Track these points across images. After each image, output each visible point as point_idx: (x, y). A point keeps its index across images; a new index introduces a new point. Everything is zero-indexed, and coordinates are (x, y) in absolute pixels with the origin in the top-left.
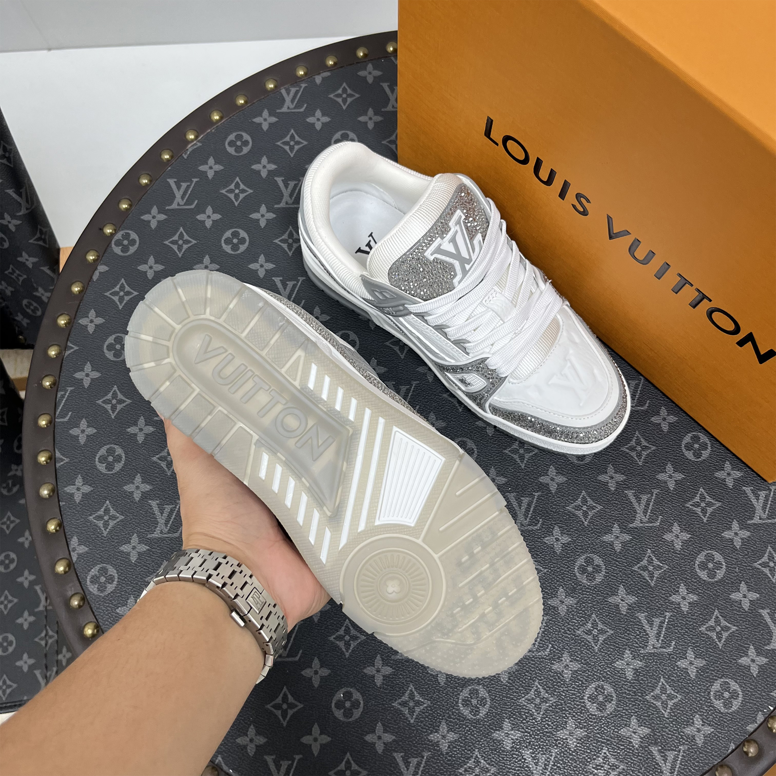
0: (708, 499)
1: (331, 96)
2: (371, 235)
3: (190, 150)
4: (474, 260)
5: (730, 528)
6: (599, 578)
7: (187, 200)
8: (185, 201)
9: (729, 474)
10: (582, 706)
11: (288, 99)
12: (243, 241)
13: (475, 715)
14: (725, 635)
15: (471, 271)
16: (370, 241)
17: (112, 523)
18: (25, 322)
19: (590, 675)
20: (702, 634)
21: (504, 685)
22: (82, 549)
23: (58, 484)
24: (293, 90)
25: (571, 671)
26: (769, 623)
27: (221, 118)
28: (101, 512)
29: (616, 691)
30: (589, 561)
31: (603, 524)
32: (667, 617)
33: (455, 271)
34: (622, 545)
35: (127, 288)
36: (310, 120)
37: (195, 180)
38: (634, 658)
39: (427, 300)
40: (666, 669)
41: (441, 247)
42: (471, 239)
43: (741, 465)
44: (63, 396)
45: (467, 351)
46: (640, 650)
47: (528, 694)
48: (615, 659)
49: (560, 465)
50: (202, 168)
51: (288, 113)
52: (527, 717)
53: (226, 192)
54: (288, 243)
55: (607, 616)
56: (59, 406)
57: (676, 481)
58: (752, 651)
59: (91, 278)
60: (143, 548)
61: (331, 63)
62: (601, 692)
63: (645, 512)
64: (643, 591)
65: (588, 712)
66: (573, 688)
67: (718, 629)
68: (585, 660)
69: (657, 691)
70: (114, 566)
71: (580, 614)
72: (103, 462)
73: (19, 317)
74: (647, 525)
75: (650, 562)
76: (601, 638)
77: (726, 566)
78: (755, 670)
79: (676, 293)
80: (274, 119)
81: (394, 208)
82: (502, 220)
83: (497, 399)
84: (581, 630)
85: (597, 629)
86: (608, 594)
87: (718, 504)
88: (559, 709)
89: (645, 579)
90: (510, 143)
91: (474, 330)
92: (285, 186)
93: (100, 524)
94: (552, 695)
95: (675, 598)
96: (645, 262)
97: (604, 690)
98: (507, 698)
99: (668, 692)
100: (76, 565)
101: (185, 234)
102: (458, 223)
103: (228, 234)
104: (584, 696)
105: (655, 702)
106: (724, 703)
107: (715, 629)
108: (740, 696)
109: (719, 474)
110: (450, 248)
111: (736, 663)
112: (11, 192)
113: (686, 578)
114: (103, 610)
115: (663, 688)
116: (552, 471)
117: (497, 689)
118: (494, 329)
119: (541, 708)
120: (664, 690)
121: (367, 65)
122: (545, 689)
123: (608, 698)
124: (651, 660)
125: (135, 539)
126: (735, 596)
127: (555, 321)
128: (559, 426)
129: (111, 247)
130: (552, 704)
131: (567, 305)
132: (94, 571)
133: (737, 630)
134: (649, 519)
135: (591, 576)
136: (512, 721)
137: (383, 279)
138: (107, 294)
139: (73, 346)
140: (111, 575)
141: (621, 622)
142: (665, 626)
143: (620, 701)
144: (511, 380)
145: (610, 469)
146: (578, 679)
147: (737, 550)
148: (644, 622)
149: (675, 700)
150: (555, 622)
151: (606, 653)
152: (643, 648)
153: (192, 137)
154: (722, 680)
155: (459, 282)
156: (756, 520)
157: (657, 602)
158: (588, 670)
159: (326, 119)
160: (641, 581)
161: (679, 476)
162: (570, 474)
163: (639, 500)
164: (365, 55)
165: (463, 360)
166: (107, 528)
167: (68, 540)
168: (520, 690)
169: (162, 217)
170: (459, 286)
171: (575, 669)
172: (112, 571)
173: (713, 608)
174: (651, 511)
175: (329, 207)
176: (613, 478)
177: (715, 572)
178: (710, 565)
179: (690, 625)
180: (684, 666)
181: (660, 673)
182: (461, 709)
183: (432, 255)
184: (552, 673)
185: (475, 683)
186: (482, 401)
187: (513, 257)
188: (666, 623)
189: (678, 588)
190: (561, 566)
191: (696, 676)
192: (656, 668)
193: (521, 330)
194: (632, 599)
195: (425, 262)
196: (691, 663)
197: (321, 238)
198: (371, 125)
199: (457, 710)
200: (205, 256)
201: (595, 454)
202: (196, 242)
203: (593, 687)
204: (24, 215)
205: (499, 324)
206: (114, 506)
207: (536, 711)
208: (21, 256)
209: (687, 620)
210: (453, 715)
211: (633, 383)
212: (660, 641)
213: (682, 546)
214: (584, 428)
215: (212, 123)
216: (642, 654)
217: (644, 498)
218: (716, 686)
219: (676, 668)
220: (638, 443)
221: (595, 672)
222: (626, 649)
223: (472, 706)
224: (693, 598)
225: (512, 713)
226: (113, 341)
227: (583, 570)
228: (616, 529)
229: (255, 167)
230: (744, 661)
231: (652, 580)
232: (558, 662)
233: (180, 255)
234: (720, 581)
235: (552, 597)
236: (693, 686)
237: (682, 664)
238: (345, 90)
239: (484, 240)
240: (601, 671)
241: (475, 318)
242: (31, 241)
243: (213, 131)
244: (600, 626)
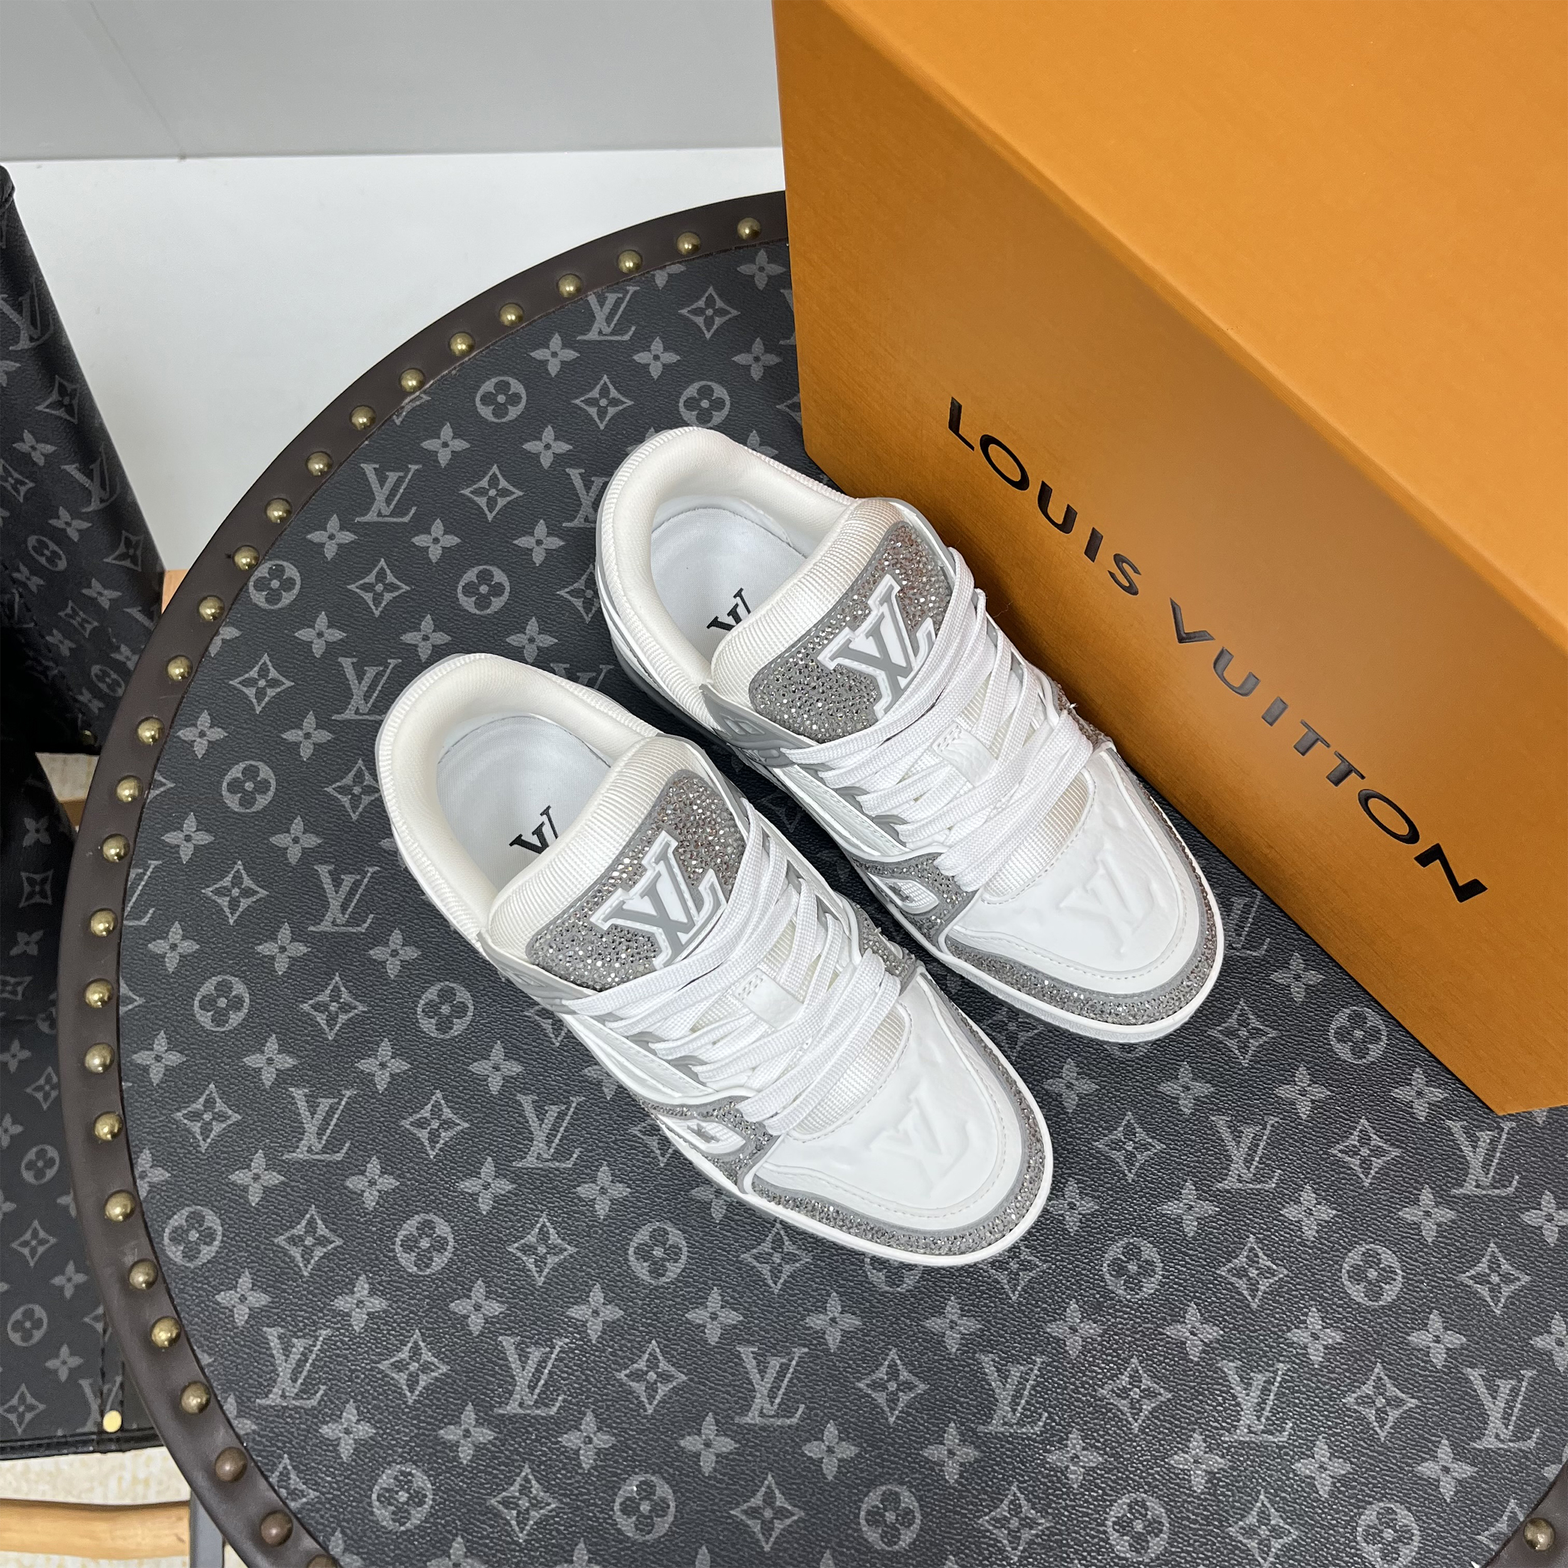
0: (1376, 1140)
1: (684, 312)
2: (739, 594)
3: (408, 408)
4: (916, 669)
5: (1416, 1202)
6: (1150, 1287)
7: (395, 507)
8: (392, 507)
9: (1420, 1094)
10: (1102, 1540)
11: (600, 314)
12: (497, 590)
13: (889, 1544)
14: (1393, 1415)
15: (909, 690)
16: (737, 605)
17: (217, 1128)
18: (96, 705)
19: (1121, 1479)
20: (1349, 1410)
21: (951, 1487)
22: (159, 1175)
23: (122, 1045)
24: (612, 298)
25: (1084, 1467)
26: (1482, 1397)
27: (471, 348)
28: (198, 1105)
29: (1169, 1512)
30: (1132, 1252)
31: (1163, 1179)
32: (1280, 1373)
33: (876, 687)
34: (1199, 1223)
35: (273, 673)
36: (641, 358)
37: (414, 468)
38: (1210, 1449)
39: (824, 742)
40: (1270, 1476)
41: (851, 646)
42: (913, 628)
43: (1444, 1077)
44: (140, 877)
45: (901, 838)
46: (1221, 1435)
47: (996, 1508)
48: (1172, 1449)
49: (1086, 1058)
50: (429, 444)
51: (600, 342)
52: (991, 1553)
53: (472, 492)
54: (585, 598)
55: (1161, 1362)
56: (132, 896)
57: (1313, 1101)
58: (1445, 1451)
59: (207, 649)
60: (274, 1178)
61: (687, 246)
62: (1141, 1514)
63: (1248, 1162)
64: (1234, 1318)
65: (1113, 1552)
66: (1086, 1501)
67: (1380, 1402)
68: (1112, 1448)
69: (1252, 1519)
70: (217, 1210)
71: (1107, 1355)
72: (208, 1007)
73: (85, 697)
74: (1251, 1186)
75: (1253, 1260)
76: (1147, 1407)
77: (1403, 1277)
78: (1448, 1489)
79: (1303, 754)
80: (570, 355)
81: (784, 545)
82: (979, 591)
83: (959, 928)
84: (1108, 1387)
85: (1139, 1387)
86: (1165, 1319)
87: (1396, 1152)
88: (1056, 1541)
89: (1241, 1294)
90: (993, 449)
91: (916, 800)
92: (585, 485)
93: (196, 1127)
94: (1043, 1512)
95: (1298, 1336)
96: (1244, 691)
97: (1147, 1509)
98: (956, 1513)
99: (1273, 1522)
100: (144, 1205)
101: (388, 572)
102: (886, 599)
103: (471, 575)
104: (1106, 1519)
105: (1244, 1541)
106: (1381, 1551)
107: (1374, 1402)
108: (1416, 1538)
109: (1398, 1093)
110: (869, 647)
111: (1409, 1472)
112: (72, 469)
113: (1322, 1296)
114: (191, 1296)
115: (1263, 1512)
116: (1069, 1070)
117: (936, 1494)
118: (955, 798)
119: (1020, 1538)
120: (1264, 1518)
121: (756, 253)
122: (1029, 1501)
123: (1154, 1527)
124: (1242, 1455)
125: (259, 1160)
126: (1418, 1338)
127: (1078, 784)
128: (1077, 988)
129: (247, 591)
130: (1042, 1531)
131: (1109, 750)
132: (178, 1219)
133: (1418, 1407)
134: (1254, 1175)
135: (1133, 1283)
136: (963, 1559)
137: (740, 700)
138: (234, 682)
139: (164, 780)
140: (210, 1228)
141: (1188, 1376)
142: (1274, 1389)
143: (1176, 1534)
144: (987, 896)
145: (1185, 1072)
146: (1097, 1485)
147: (1427, 1246)
148: (1234, 1378)
149: (1286, 1540)
150: (1057, 1368)
151: (1154, 1437)
152: (1228, 1431)
153: (412, 383)
154: (1382, 1504)
155: (887, 710)
156: (1469, 1188)
157: (1262, 1341)
158: (1116, 1468)
159: (671, 358)
160: (1232, 1297)
161: (1320, 1092)
162: (1105, 1076)
163: (1237, 1135)
164: (754, 234)
165: (894, 854)
166: (208, 1137)
167: (133, 1156)
168: (981, 1500)
169: (347, 537)
170: (885, 718)
171: (1092, 1464)
172: (212, 1220)
173: (1373, 1359)
174: (1261, 1158)
175: (649, 548)
176: (1188, 1089)
177: (1381, 1288)
178: (1372, 1274)
179: (1325, 1391)
180: (1308, 1472)
181: (1258, 1484)
182: (864, 1529)
183: (832, 659)
184: (1046, 1469)
185: (895, 1480)
186: (932, 932)
187: (997, 662)
188: (1277, 1384)
189: (1306, 1315)
190: (1077, 1260)
191: (1331, 1494)
192: (1252, 1472)
193: (1008, 801)
194: (1211, 1333)
195: (822, 673)
196: (1322, 1468)
197: (633, 608)
198: (756, 373)
199: (856, 1530)
200: (424, 617)
201: (1154, 1043)
202: (408, 588)
203: (1124, 1503)
205: (965, 788)
206: (224, 1095)
207: (1010, 1542)
208: (89, 586)
209: (1319, 1381)
210: (847, 1540)
212: (1263, 1420)
213: (1317, 1232)
214: (1126, 996)
215: (452, 358)
216: (1226, 1442)
217: (1249, 1131)
218: (1369, 1516)
219: (1291, 1475)
220: (1243, 1022)
221: (1131, 1472)
222: (1194, 1430)
223: (887, 1526)
224: (1334, 1336)
225: (963, 1545)
226: (240, 775)
227: (1119, 1269)
228: (1189, 1190)
229: (530, 446)
230: (1428, 1469)
231: (1254, 1297)
232: (1060, 1448)
233: (377, 613)
234: (1391, 1306)
235: (1055, 1320)
236: (1324, 1512)
237: (1303, 1467)
238: (710, 302)
239: (937, 631)
240: (1142, 1472)
241: (916, 777)
242: (109, 560)
243: (454, 372)
244: (1146, 1382)
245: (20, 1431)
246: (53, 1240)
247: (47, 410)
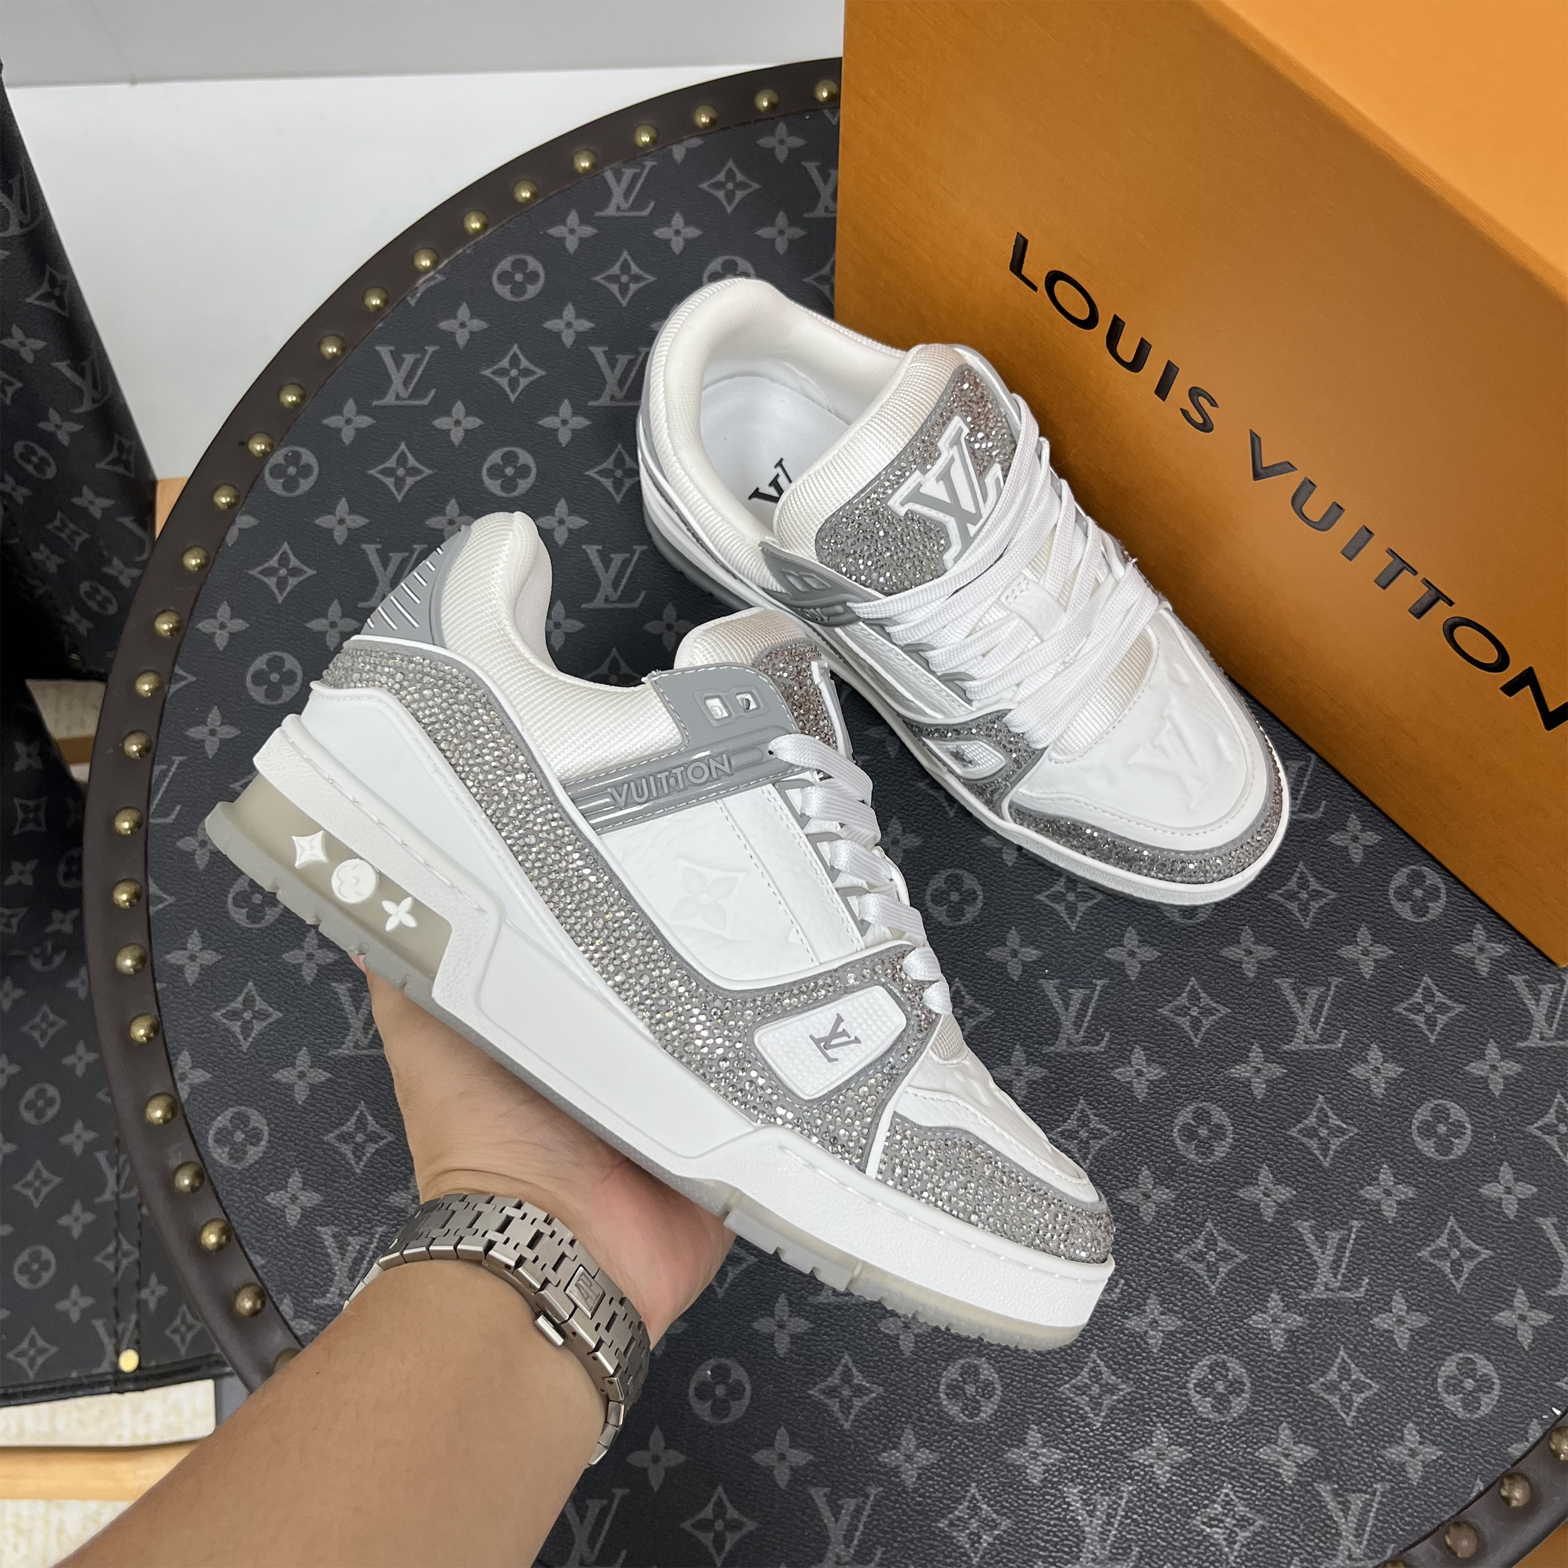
0: (1440, 997)
1: (704, 186)
2: (780, 464)
3: (422, 289)
4: (985, 517)
5: (1482, 1057)
6: (1221, 1151)
7: (414, 389)
8: (410, 390)
9: (1481, 950)
10: (1184, 1402)
11: (618, 191)
12: (524, 471)
13: (971, 1416)
14: (1468, 1266)
15: (980, 537)
16: (778, 475)
17: (258, 1027)
18: (84, 627)
19: (1200, 1341)
20: (1424, 1263)
21: (1029, 1358)
22: (199, 1076)
23: (154, 946)
24: (628, 173)
25: (1162, 1332)
26: (1555, 1245)
27: (485, 226)
28: (237, 1004)
29: (1250, 1372)
30: (1201, 1117)
31: (1229, 1043)
32: (1354, 1230)
33: (947, 537)
34: (1268, 1086)
35: (294, 562)
36: (661, 233)
37: (431, 349)
38: (1287, 1308)
39: (891, 594)
40: (1349, 1332)
41: (921, 490)
42: (981, 473)
43: (1506, 932)
44: (164, 774)
45: (969, 695)
46: (1299, 1294)
47: (1076, 1375)
48: (1250, 1309)
49: (1146, 926)
50: (445, 325)
51: (618, 218)
52: (1073, 1421)
53: (493, 373)
54: (615, 478)
55: (1236, 1225)
56: (157, 793)
57: (1375, 961)
58: (1520, 1299)
59: (223, 539)
60: (320, 1076)
61: (704, 120)
62: (1221, 1375)
63: (1314, 1023)
64: (1306, 1178)
65: (1195, 1413)
66: (1167, 1365)
67: (1455, 1254)
68: (1191, 1312)
69: (1333, 1375)
70: (263, 1111)
71: (1182, 1220)
72: (243, 904)
73: (72, 617)
74: (1318, 1047)
75: (1323, 1120)
76: (1224, 1269)
77: (1473, 1131)
78: (1525, 1337)
79: (1384, 588)
80: (588, 231)
81: (826, 411)
82: (1042, 439)
83: (1025, 792)
84: (1184, 1251)
85: (1215, 1250)
86: (1237, 1182)
87: (1459, 1008)
88: (1138, 1406)
89: (1313, 1154)
90: (1060, 286)
91: (984, 655)
92: (609, 363)
93: (236, 1027)
94: (1125, 1379)
95: (1371, 1193)
96: (1325, 524)
97: (1227, 1370)
98: (1035, 1382)
99: (1353, 1377)
100: (186, 1107)
101: (409, 455)
102: (956, 442)
103: (495, 457)
104: (1187, 1382)
105: (1326, 1397)
106: (1463, 1400)
107: (1448, 1255)
108: (1497, 1387)
109: (1460, 949)
110: (938, 491)
111: (1487, 1322)
112: (63, 366)
113: (1393, 1153)
114: (240, 1197)
115: (1344, 1368)
116: (1131, 938)
117: (1015, 1365)
118: (1023, 653)
119: (1101, 1404)
120: (1344, 1372)
121: (776, 126)
122: (1109, 1367)
123: (1235, 1388)
124: (1320, 1313)
125: (303, 1058)
126: (1489, 1190)
127: (1143, 641)
128: (1146, 847)
129: (263, 477)
130: (1124, 1396)
131: (1167, 609)
132: (222, 1121)
133: (1492, 1258)
134: (1321, 1035)
135: (1205, 1148)
136: (1045, 1428)
137: (806, 552)
138: (255, 572)
139: (184, 674)
140: (255, 1128)
141: (1263, 1237)
142: (1350, 1246)
143: (1258, 1393)
144: (1054, 755)
145: (1247, 936)
146: (1176, 1349)
147: (1494, 1100)
148: (1309, 1237)
149: (1368, 1394)
150: (1131, 1234)
151: (1232, 1299)
152: (1305, 1289)
153: (426, 263)
154: (1461, 1355)
155: (956, 560)
156: (1534, 1041)
157: (1335, 1200)
158: (1196, 1331)
159: (692, 232)
160: (1304, 1158)
161: (1382, 952)
162: (1167, 943)
163: (1302, 998)
164: (772, 106)
165: (960, 714)
166: (249, 1036)
167: (172, 1058)
168: (1060, 1368)
169: (365, 421)
170: (955, 568)
171: (1170, 1328)
172: (257, 1120)
173: (1446, 1213)
174: (1326, 1019)
175: (700, 405)
176: (1251, 953)
177: (1451, 1143)
178: (1442, 1129)
179: (1400, 1246)
180: (1386, 1326)
181: (1338, 1340)
182: (944, 1403)
183: (902, 504)
184: (1125, 1335)
185: (973, 1353)
186: (996, 796)
187: (1063, 512)
188: (1351, 1241)
189: (1378, 1171)
190: (1147, 1126)
191: (1410, 1346)
192: (1331, 1329)
193: (1076, 655)
194: (1284, 1193)
195: (893, 520)
196: (1400, 1321)
197: (683, 468)
198: (781, 246)
199: (936, 1405)
200: (449, 501)
201: (1217, 904)
202: (431, 472)
203: (1205, 1365)
204: (88, 413)
205: (1033, 643)
206: (262, 992)
207: (1092, 1409)
208: (80, 495)
209: (1394, 1237)
210: (927, 1414)
211: (1296, 765)
212: (1340, 1277)
213: (1386, 1090)
214: (1197, 852)
215: (465, 236)
216: (1304, 1301)
217: (1314, 993)
218: (1449, 1367)
219: (1370, 1330)
220: (1303, 884)
221: (1210, 1335)
222: (1271, 1291)
223: (967, 1398)
224: (1407, 1192)
225: (1044, 1413)
226: (264, 667)
227: (1189, 1133)
228: (1256, 1054)
229: (551, 325)
230: (1505, 1318)
231: (1325, 1156)
232: (1137, 1315)
233: (399, 498)
234: (1462, 1160)
235: (1127, 1187)
236: (1404, 1366)
237: (1382, 1321)
238: (730, 175)
239: (1005, 476)
240: (1221, 1333)
241: (987, 629)
242: (101, 465)
243: (468, 251)
244: (1222, 1245)
245: (31, 1374)
246: (57, 1180)
247: (37, 303)
